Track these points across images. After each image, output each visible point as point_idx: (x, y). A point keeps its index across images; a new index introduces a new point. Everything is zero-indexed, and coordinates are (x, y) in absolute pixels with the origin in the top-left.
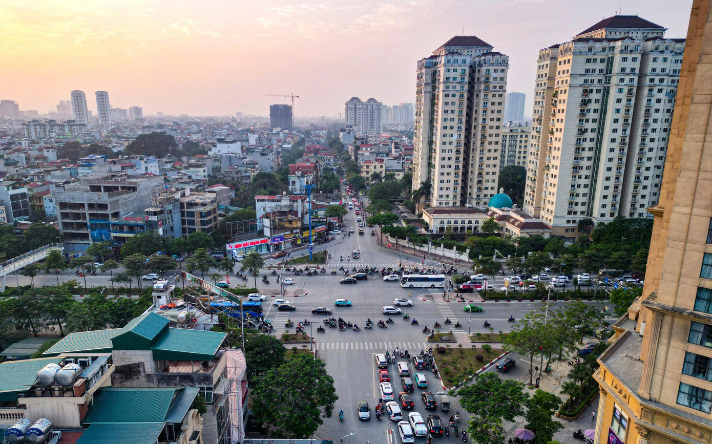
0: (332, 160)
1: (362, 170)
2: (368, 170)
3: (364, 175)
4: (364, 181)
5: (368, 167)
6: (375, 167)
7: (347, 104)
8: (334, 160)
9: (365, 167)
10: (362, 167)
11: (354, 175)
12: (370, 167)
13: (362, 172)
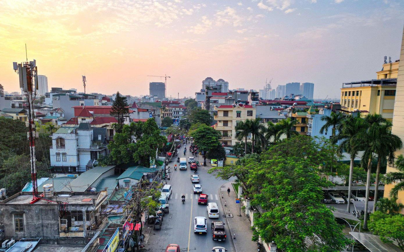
0: (181, 113)
1: (215, 118)
2: (226, 119)
3: (219, 127)
4: (219, 137)
5: (226, 113)
6: (239, 114)
7: (203, 82)
8: (183, 112)
9: (221, 115)
10: (216, 114)
11: (202, 126)
12: (230, 114)
13: (216, 123)
